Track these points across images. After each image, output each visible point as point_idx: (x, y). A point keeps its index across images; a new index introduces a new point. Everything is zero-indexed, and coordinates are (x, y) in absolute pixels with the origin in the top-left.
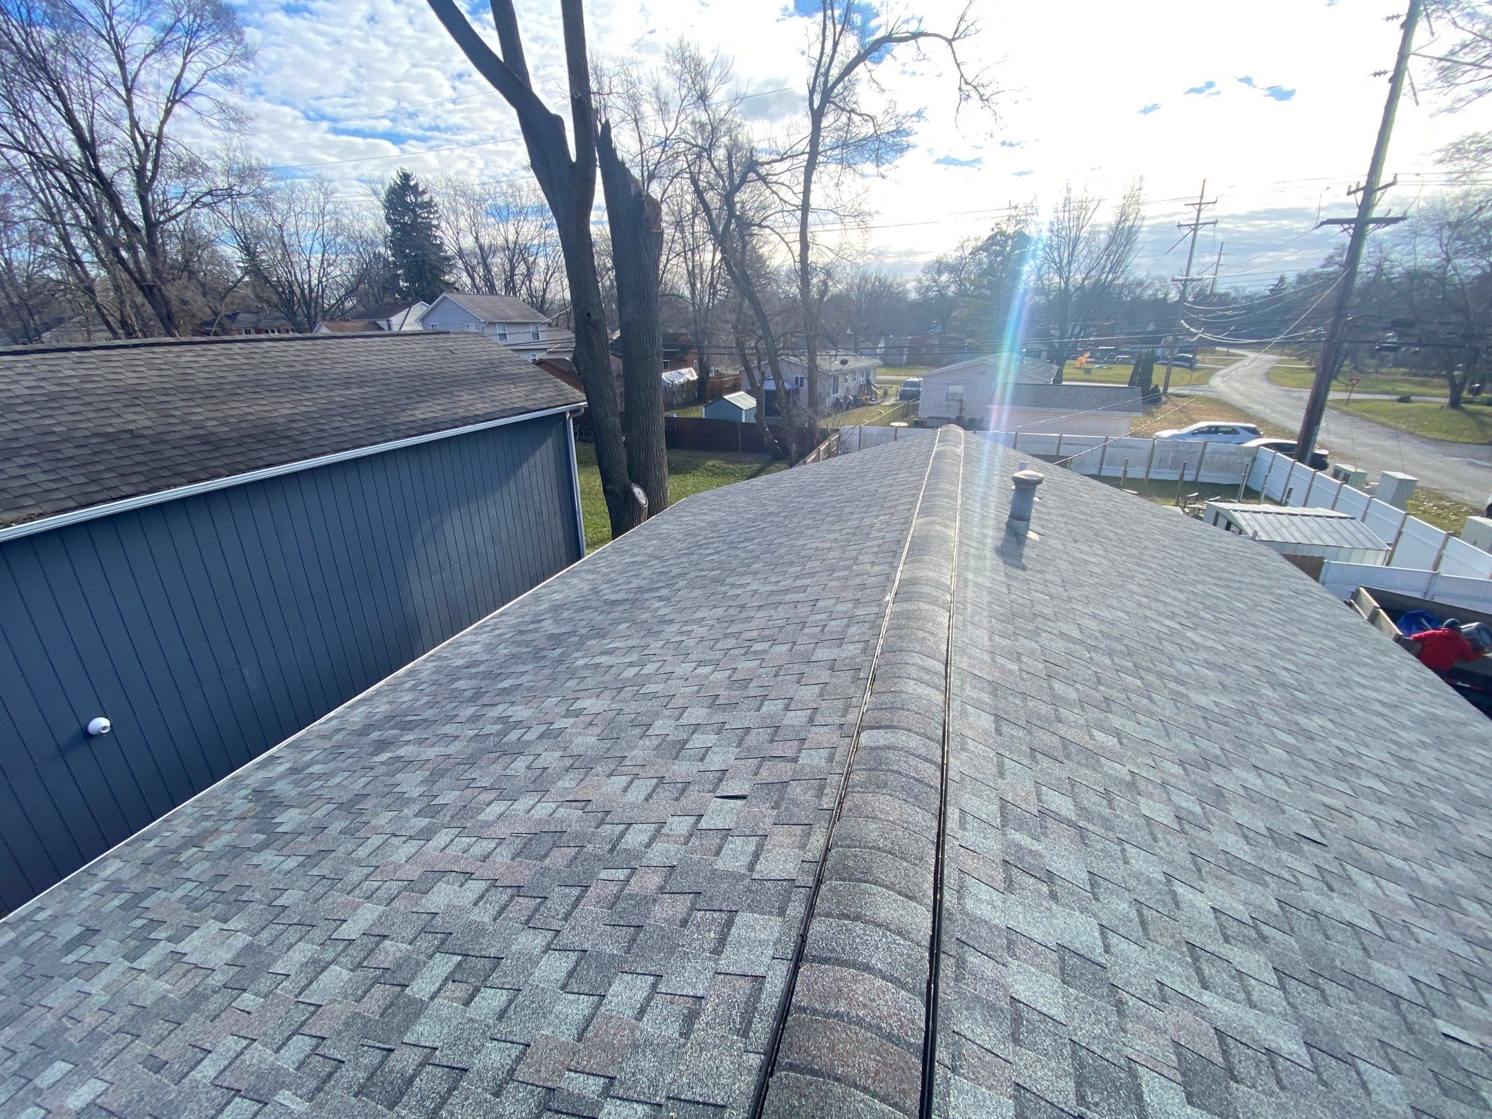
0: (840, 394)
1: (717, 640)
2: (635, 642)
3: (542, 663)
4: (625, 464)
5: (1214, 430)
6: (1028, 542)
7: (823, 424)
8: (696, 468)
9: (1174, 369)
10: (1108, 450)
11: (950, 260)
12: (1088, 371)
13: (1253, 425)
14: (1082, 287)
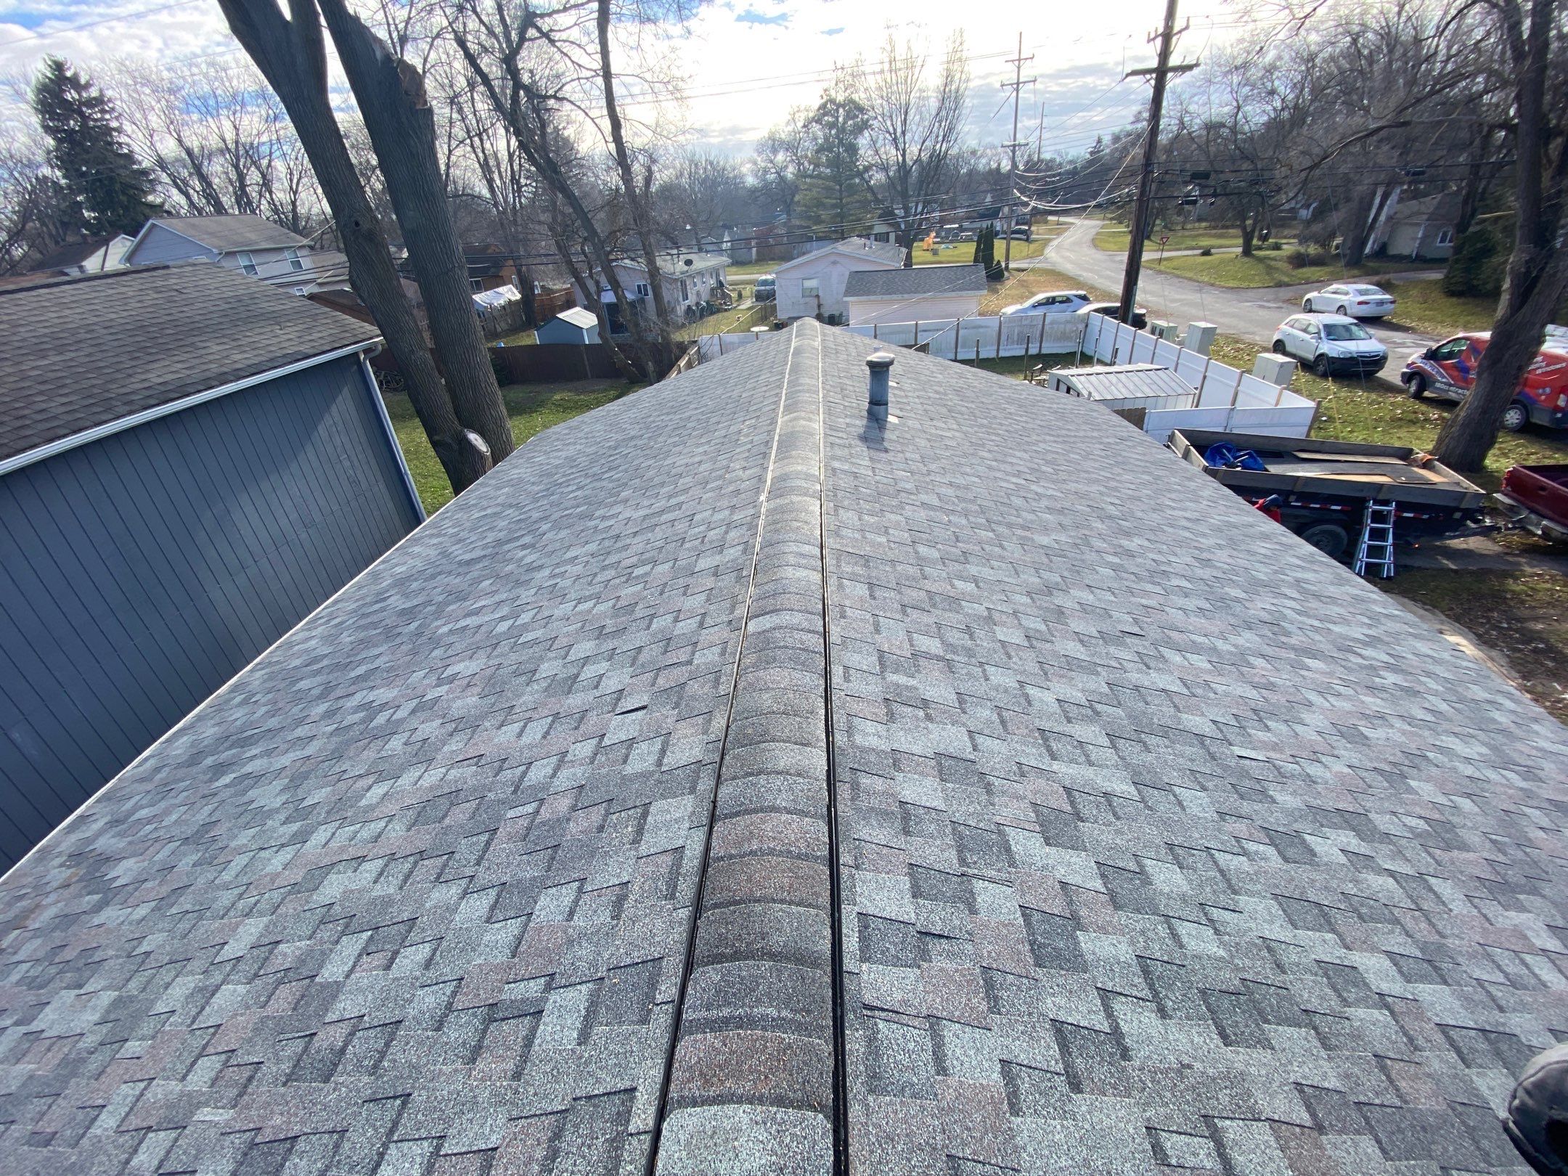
0: (691, 300)
1: (595, 575)
2: (504, 596)
3: (398, 640)
4: (449, 406)
5: (1051, 301)
6: (888, 426)
7: (678, 337)
8: (542, 404)
9: (1013, 243)
10: (961, 332)
11: (783, 136)
12: (935, 252)
13: (1082, 293)
14: (918, 161)
